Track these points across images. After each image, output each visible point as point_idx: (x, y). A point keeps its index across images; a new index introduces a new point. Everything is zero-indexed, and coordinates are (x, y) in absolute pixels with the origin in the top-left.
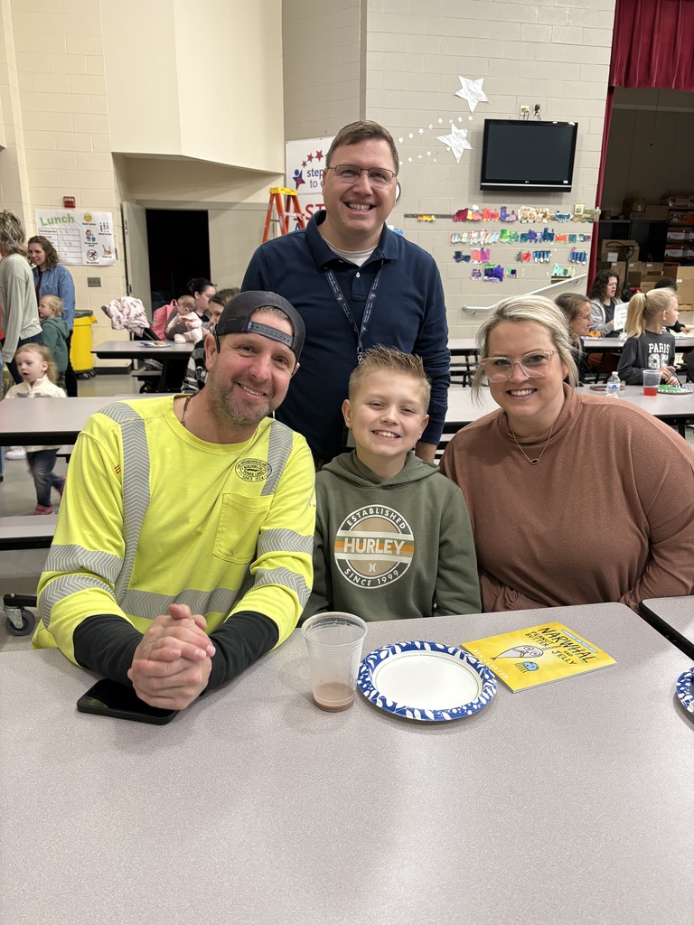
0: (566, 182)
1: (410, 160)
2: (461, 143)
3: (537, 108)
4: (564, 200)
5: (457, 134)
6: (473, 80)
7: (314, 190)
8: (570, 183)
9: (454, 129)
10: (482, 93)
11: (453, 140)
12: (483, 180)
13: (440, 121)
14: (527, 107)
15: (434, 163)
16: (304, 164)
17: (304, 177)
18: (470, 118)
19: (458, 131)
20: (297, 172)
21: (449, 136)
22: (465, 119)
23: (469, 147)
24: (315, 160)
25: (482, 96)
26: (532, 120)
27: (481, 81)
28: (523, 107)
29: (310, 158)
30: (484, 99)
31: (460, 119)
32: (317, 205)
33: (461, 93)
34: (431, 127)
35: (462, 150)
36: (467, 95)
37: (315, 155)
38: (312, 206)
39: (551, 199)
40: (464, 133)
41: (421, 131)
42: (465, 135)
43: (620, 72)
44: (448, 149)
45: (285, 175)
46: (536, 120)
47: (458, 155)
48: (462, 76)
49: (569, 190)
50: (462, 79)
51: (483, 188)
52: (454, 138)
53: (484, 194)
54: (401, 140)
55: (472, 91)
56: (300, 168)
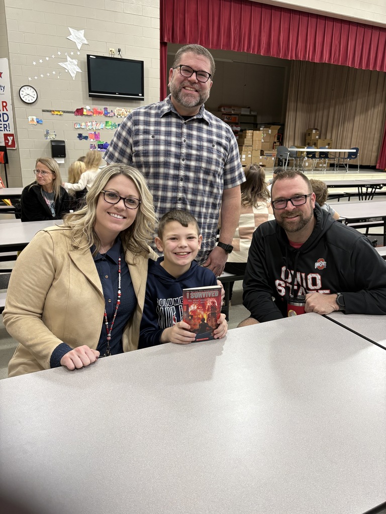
0: (140, 95)
1: (42, 76)
2: (75, 68)
3: (119, 51)
5: (71, 62)
6: (78, 30)
8: (143, 96)
9: (69, 59)
10: (84, 39)
11: (69, 66)
12: (90, 91)
13: (59, 53)
14: (113, 50)
15: (58, 79)
18: (79, 53)
19: (71, 60)
21: (65, 63)
22: (75, 53)
23: (79, 70)
25: (84, 40)
26: (117, 57)
27: (83, 32)
28: (110, 49)
30: (86, 42)
31: (72, 53)
33: (71, 38)
35: (75, 73)
36: (74, 39)
39: (134, 104)
40: (75, 62)
41: (47, 59)
42: (76, 63)
43: (169, 34)
44: (67, 71)
46: (119, 57)
47: (73, 75)
48: (71, 27)
49: (143, 99)
50: (69, 28)
51: (90, 96)
52: (69, 64)
53: (93, 100)
54: (34, 63)
55: (78, 37)
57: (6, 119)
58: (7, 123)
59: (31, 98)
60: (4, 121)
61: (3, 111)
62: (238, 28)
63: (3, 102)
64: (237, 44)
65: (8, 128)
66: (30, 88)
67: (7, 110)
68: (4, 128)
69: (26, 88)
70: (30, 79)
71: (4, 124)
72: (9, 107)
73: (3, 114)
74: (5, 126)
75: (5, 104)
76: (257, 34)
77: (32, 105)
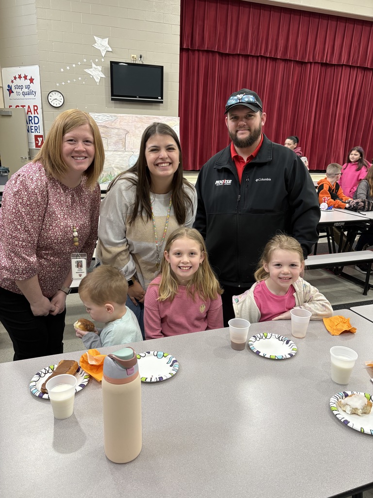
0: (160, 98)
1: (69, 82)
2: (99, 74)
3: (141, 57)
4: (161, 108)
5: (96, 69)
6: (103, 38)
7: (18, 97)
8: (162, 98)
9: (94, 65)
10: (108, 46)
11: (93, 72)
12: (112, 95)
13: (85, 60)
14: (135, 56)
15: (83, 84)
16: (12, 82)
17: (13, 89)
18: (103, 60)
19: (96, 67)
20: (9, 86)
21: (91, 70)
22: (100, 60)
23: (103, 76)
24: (18, 79)
25: (108, 48)
26: (139, 63)
27: (107, 40)
28: (133, 56)
29: (20, 77)
30: (110, 50)
31: (97, 60)
32: (21, 106)
33: (96, 46)
34: (79, 63)
35: (99, 78)
36: (99, 46)
37: (17, 76)
38: (19, 106)
39: (154, 107)
40: (100, 68)
41: (74, 66)
42: (100, 69)
43: (188, 40)
44: (91, 76)
45: (2, 87)
46: (141, 63)
47: (98, 81)
48: (96, 36)
49: (162, 102)
50: (95, 37)
51: (112, 99)
52: (94, 70)
53: (115, 103)
54: (62, 70)
55: (102, 45)
56: (11, 84)
57: (36, 122)
58: (37, 125)
59: (58, 102)
60: (35, 124)
61: (35, 114)
62: (256, 33)
63: (34, 106)
64: (254, 48)
65: (38, 130)
66: (57, 93)
67: (38, 114)
68: (35, 130)
69: (53, 93)
70: (58, 85)
71: (35, 127)
72: (40, 111)
73: (34, 117)
74: (36, 128)
75: (36, 108)
76: (275, 37)
77: (60, 108)
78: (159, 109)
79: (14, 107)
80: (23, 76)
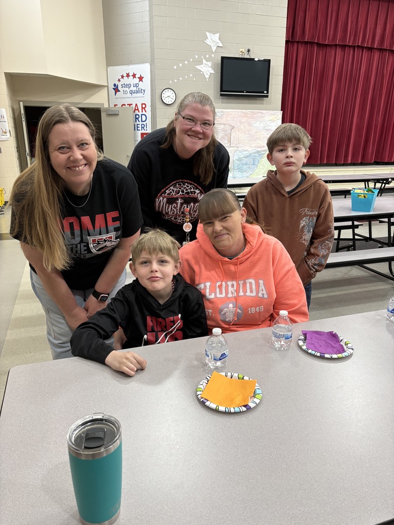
0: (265, 92)
1: (181, 79)
2: (209, 70)
3: (249, 51)
4: (264, 102)
5: (206, 64)
6: (214, 34)
7: (125, 96)
8: (268, 93)
9: (204, 61)
10: (219, 41)
11: (204, 68)
12: (222, 90)
13: (197, 57)
14: (243, 50)
15: (194, 81)
16: (119, 80)
17: (120, 88)
18: (213, 56)
19: (206, 63)
20: (115, 85)
21: (202, 66)
22: (210, 56)
23: (213, 72)
24: (125, 78)
25: (219, 43)
26: (246, 57)
27: (218, 35)
28: (241, 50)
29: (123, 77)
30: (221, 45)
31: (207, 56)
32: (128, 105)
33: (208, 42)
34: (191, 60)
35: (209, 74)
36: (210, 42)
37: (125, 75)
38: (125, 105)
39: (258, 101)
40: (210, 64)
41: (186, 62)
42: (210, 65)
44: (202, 73)
45: (108, 86)
46: (248, 57)
47: (207, 76)
48: (208, 31)
49: (267, 96)
50: (207, 33)
51: (221, 95)
52: (204, 66)
53: (222, 98)
54: (175, 67)
55: (213, 40)
56: (117, 83)
57: (144, 119)
58: (144, 123)
59: (170, 99)
60: (142, 121)
61: (142, 112)
62: (355, 23)
63: (142, 104)
64: (352, 38)
65: (145, 128)
66: (170, 90)
67: (146, 112)
68: (142, 127)
69: (166, 90)
70: (171, 82)
71: (142, 124)
72: (148, 108)
73: (142, 115)
74: (143, 126)
75: (144, 106)
76: (373, 27)
77: (171, 106)
78: (263, 104)
79: (119, 105)
80: (131, 74)
